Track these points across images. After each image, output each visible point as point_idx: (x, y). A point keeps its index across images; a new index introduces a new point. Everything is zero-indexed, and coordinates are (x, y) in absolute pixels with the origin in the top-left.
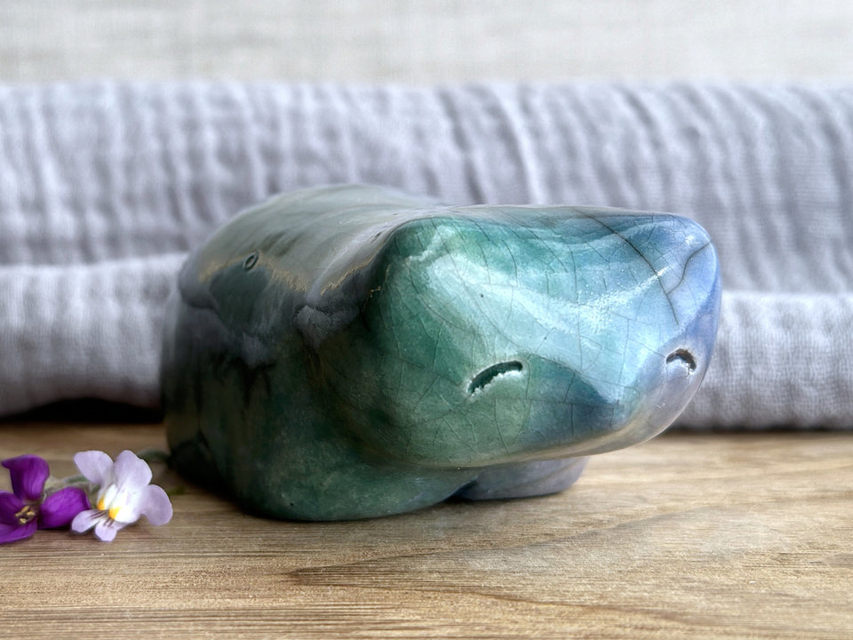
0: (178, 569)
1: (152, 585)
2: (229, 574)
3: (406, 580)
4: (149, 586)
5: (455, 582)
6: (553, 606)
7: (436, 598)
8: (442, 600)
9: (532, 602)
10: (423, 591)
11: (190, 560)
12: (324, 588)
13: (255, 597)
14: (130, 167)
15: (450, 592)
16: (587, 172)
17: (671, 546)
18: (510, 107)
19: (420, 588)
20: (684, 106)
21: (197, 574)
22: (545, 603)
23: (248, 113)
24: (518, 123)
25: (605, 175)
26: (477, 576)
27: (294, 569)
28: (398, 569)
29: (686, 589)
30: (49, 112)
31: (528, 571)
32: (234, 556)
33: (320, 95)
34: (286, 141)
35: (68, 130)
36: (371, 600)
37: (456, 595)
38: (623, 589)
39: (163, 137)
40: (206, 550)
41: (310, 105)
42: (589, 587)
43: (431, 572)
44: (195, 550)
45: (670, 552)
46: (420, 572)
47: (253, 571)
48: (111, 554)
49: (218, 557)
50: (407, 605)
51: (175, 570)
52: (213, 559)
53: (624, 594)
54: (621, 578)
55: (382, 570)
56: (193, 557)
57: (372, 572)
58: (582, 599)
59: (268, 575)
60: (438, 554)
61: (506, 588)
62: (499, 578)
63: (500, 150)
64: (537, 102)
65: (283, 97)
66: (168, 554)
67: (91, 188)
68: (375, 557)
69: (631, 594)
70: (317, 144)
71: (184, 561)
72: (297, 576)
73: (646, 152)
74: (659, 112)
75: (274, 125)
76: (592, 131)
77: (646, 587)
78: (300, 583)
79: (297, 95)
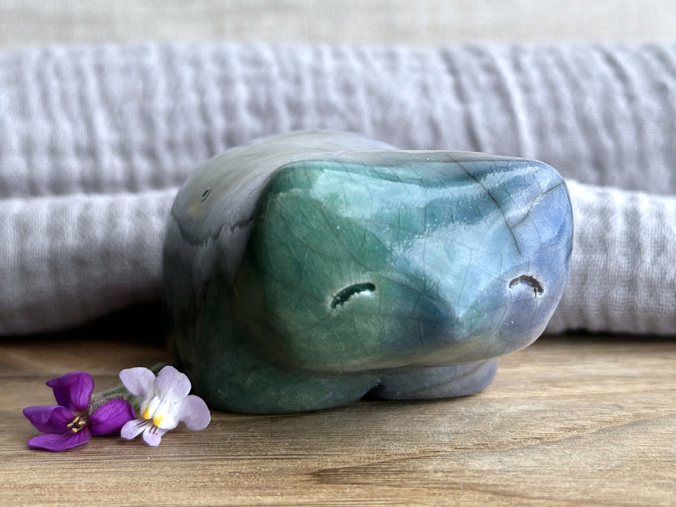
0: (215, 470)
1: (192, 484)
2: (260, 475)
3: (415, 479)
4: (189, 485)
5: (457, 480)
6: (542, 501)
7: (440, 494)
8: (446, 495)
9: (524, 497)
10: (429, 488)
11: (226, 462)
12: (342, 486)
13: (282, 495)
14: (171, 118)
15: (452, 489)
16: (571, 122)
17: (645, 448)
18: (504, 65)
19: (426, 486)
20: (655, 64)
21: (231, 474)
22: (535, 498)
23: (275, 71)
24: (510, 79)
25: (586, 125)
26: (476, 475)
27: (317, 470)
28: (407, 469)
29: (658, 485)
30: (100, 70)
31: (521, 471)
32: (264, 459)
33: (337, 55)
34: (308, 95)
35: (117, 85)
36: (384, 496)
37: (458, 491)
38: (603, 486)
39: (201, 92)
40: (239, 453)
41: (329, 63)
42: (573, 484)
43: (436, 472)
44: (229, 454)
45: (643, 453)
46: (427, 472)
47: (280, 472)
48: (156, 457)
49: (250, 459)
50: (415, 500)
51: (212, 471)
52: (246, 462)
53: (604, 490)
54: (601, 476)
55: (394, 470)
56: (228, 460)
57: (385, 472)
58: (568, 494)
59: (294, 475)
60: (442, 456)
61: (502, 485)
62: (496, 476)
63: (495, 103)
64: (527, 61)
65: (306, 57)
66: (206, 458)
67: (137, 136)
68: (388, 459)
69: (610, 489)
70: (335, 97)
71: (220, 463)
72: (319, 476)
73: (621, 104)
74: (632, 70)
75: (298, 81)
76: (575, 86)
77: (624, 484)
78: (322, 482)
79: (318, 55)
